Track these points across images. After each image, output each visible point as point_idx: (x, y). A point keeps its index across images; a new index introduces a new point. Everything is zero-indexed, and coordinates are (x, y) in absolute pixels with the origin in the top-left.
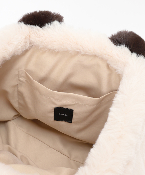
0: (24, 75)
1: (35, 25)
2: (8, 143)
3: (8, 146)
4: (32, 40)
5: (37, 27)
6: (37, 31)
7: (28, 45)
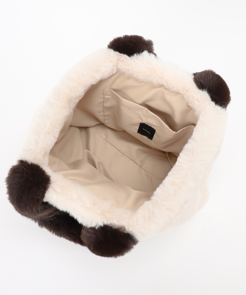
0: (109, 93)
1: (124, 53)
2: (88, 148)
3: (87, 151)
4: (119, 67)
5: (126, 56)
6: (125, 60)
7: (115, 71)
